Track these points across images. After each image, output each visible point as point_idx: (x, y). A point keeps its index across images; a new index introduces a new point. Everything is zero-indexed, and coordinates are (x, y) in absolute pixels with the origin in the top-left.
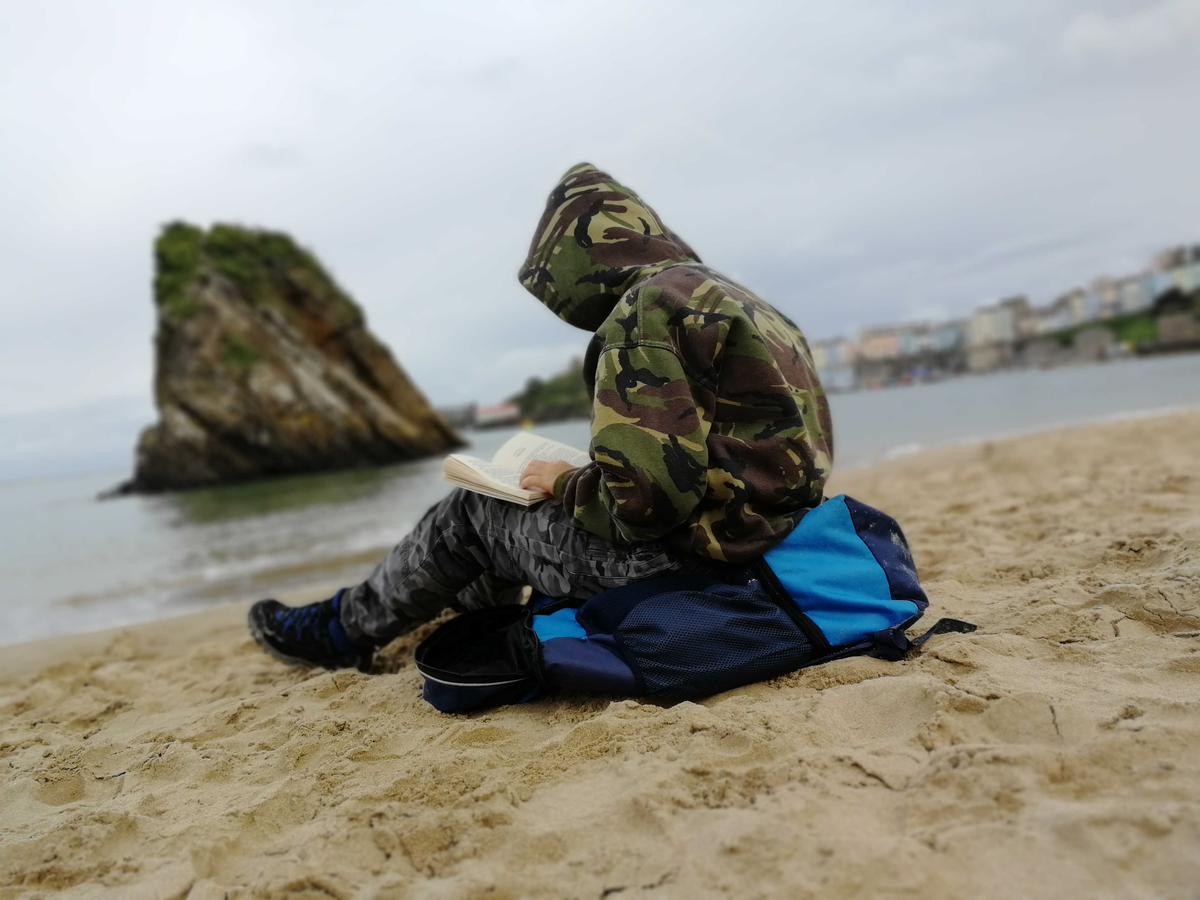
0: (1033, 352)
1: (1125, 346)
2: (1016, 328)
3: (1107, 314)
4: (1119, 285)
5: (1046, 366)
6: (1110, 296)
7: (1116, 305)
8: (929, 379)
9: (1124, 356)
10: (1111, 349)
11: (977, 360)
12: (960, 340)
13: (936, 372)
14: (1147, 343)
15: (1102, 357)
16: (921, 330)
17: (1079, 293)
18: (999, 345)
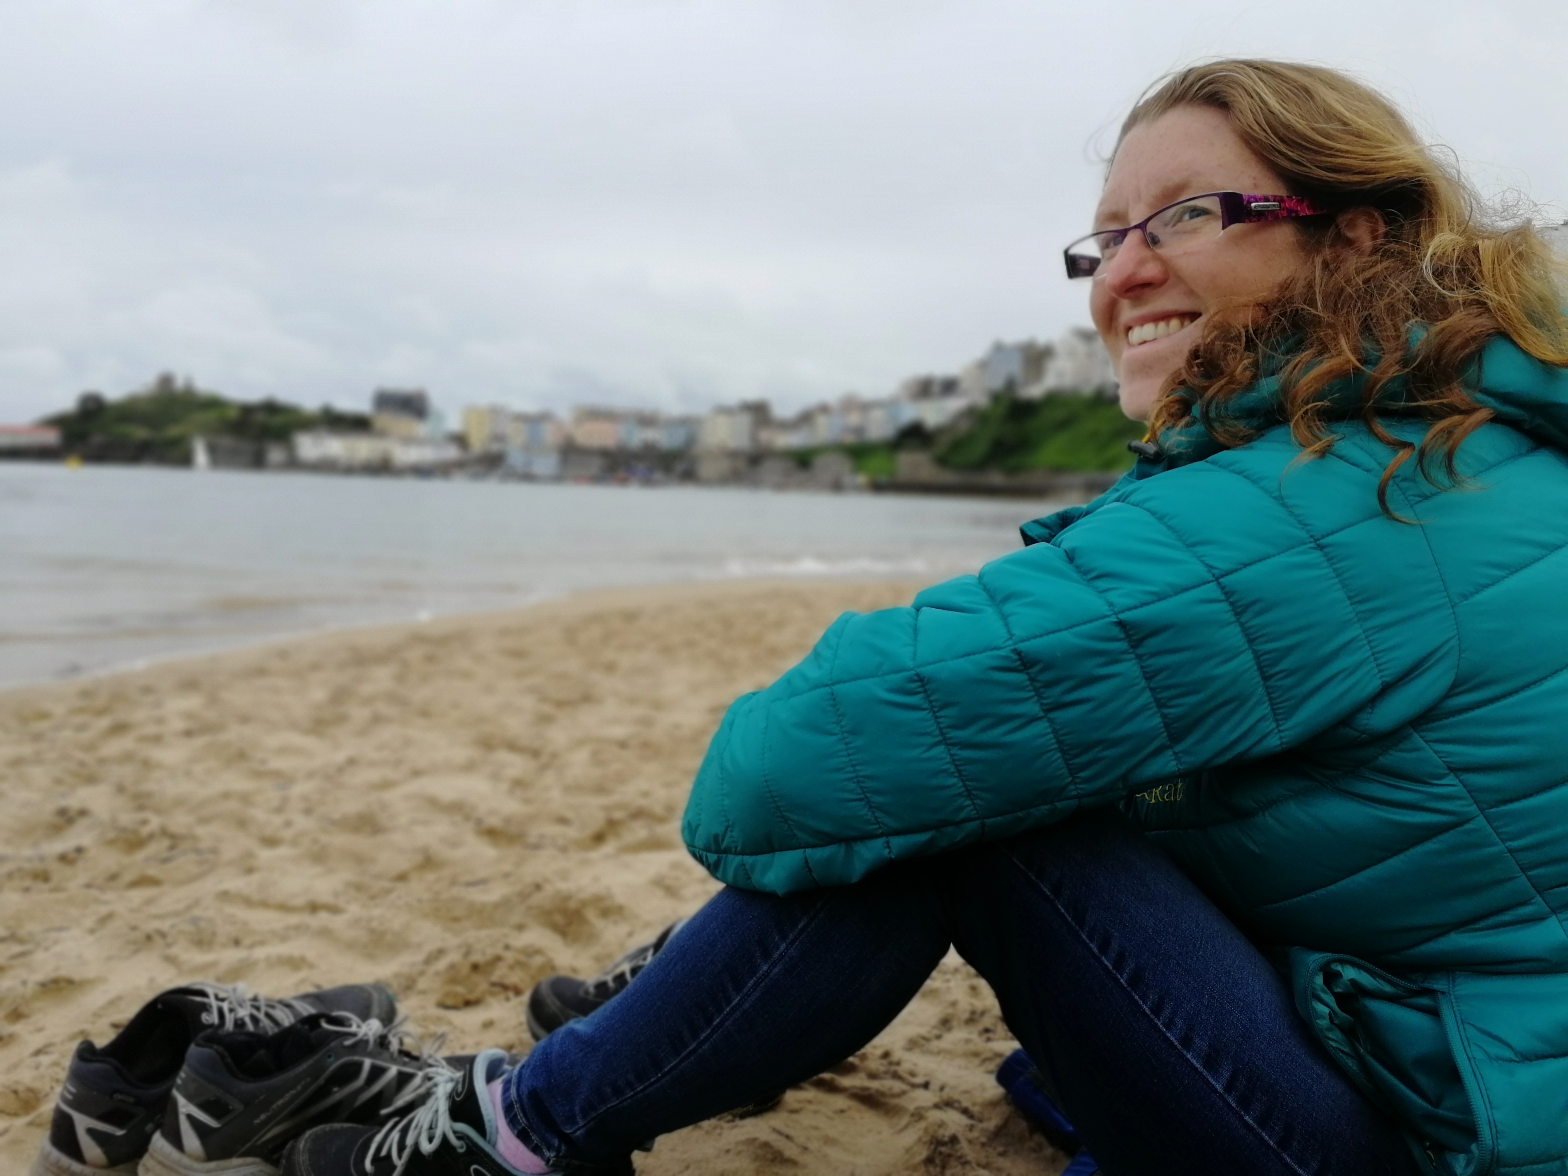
0: (770, 469)
1: (862, 479)
2: (754, 437)
3: (850, 439)
4: (865, 407)
5: (780, 486)
6: (854, 419)
7: (859, 430)
8: (648, 482)
9: (858, 489)
10: (848, 479)
11: (706, 469)
12: (691, 441)
13: (658, 475)
14: (883, 478)
15: (837, 487)
16: (647, 420)
17: (824, 409)
18: (733, 455)
